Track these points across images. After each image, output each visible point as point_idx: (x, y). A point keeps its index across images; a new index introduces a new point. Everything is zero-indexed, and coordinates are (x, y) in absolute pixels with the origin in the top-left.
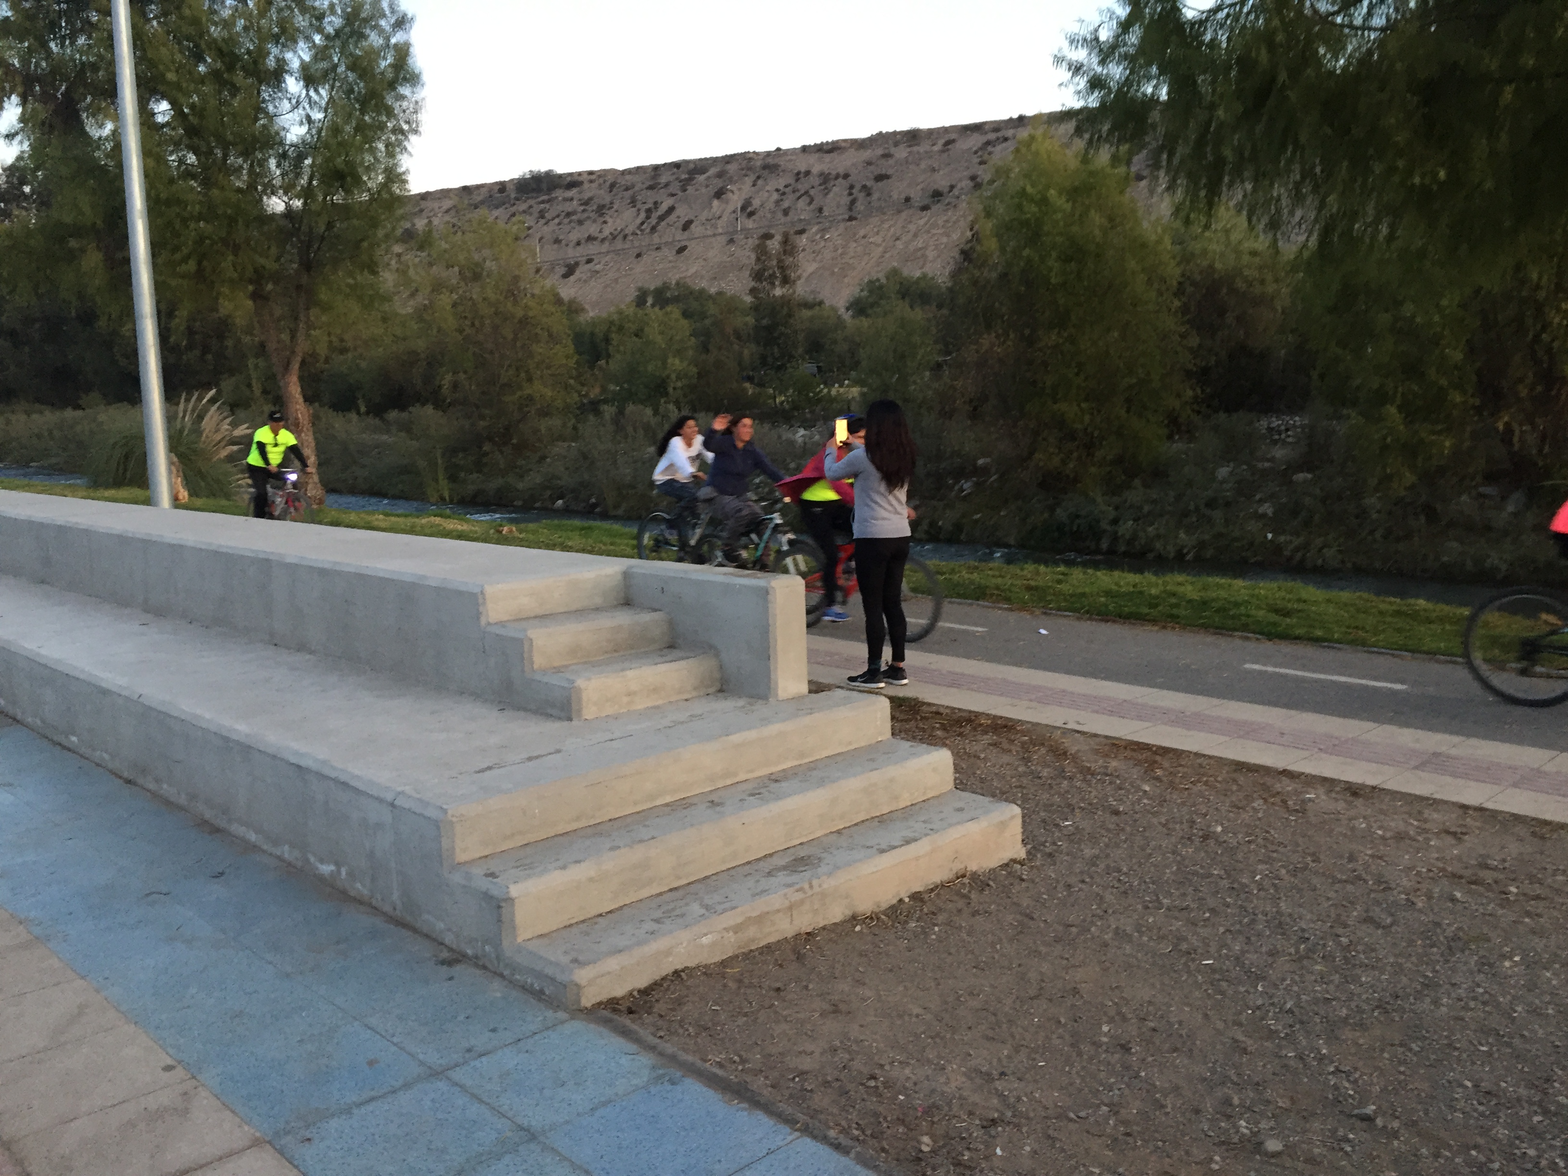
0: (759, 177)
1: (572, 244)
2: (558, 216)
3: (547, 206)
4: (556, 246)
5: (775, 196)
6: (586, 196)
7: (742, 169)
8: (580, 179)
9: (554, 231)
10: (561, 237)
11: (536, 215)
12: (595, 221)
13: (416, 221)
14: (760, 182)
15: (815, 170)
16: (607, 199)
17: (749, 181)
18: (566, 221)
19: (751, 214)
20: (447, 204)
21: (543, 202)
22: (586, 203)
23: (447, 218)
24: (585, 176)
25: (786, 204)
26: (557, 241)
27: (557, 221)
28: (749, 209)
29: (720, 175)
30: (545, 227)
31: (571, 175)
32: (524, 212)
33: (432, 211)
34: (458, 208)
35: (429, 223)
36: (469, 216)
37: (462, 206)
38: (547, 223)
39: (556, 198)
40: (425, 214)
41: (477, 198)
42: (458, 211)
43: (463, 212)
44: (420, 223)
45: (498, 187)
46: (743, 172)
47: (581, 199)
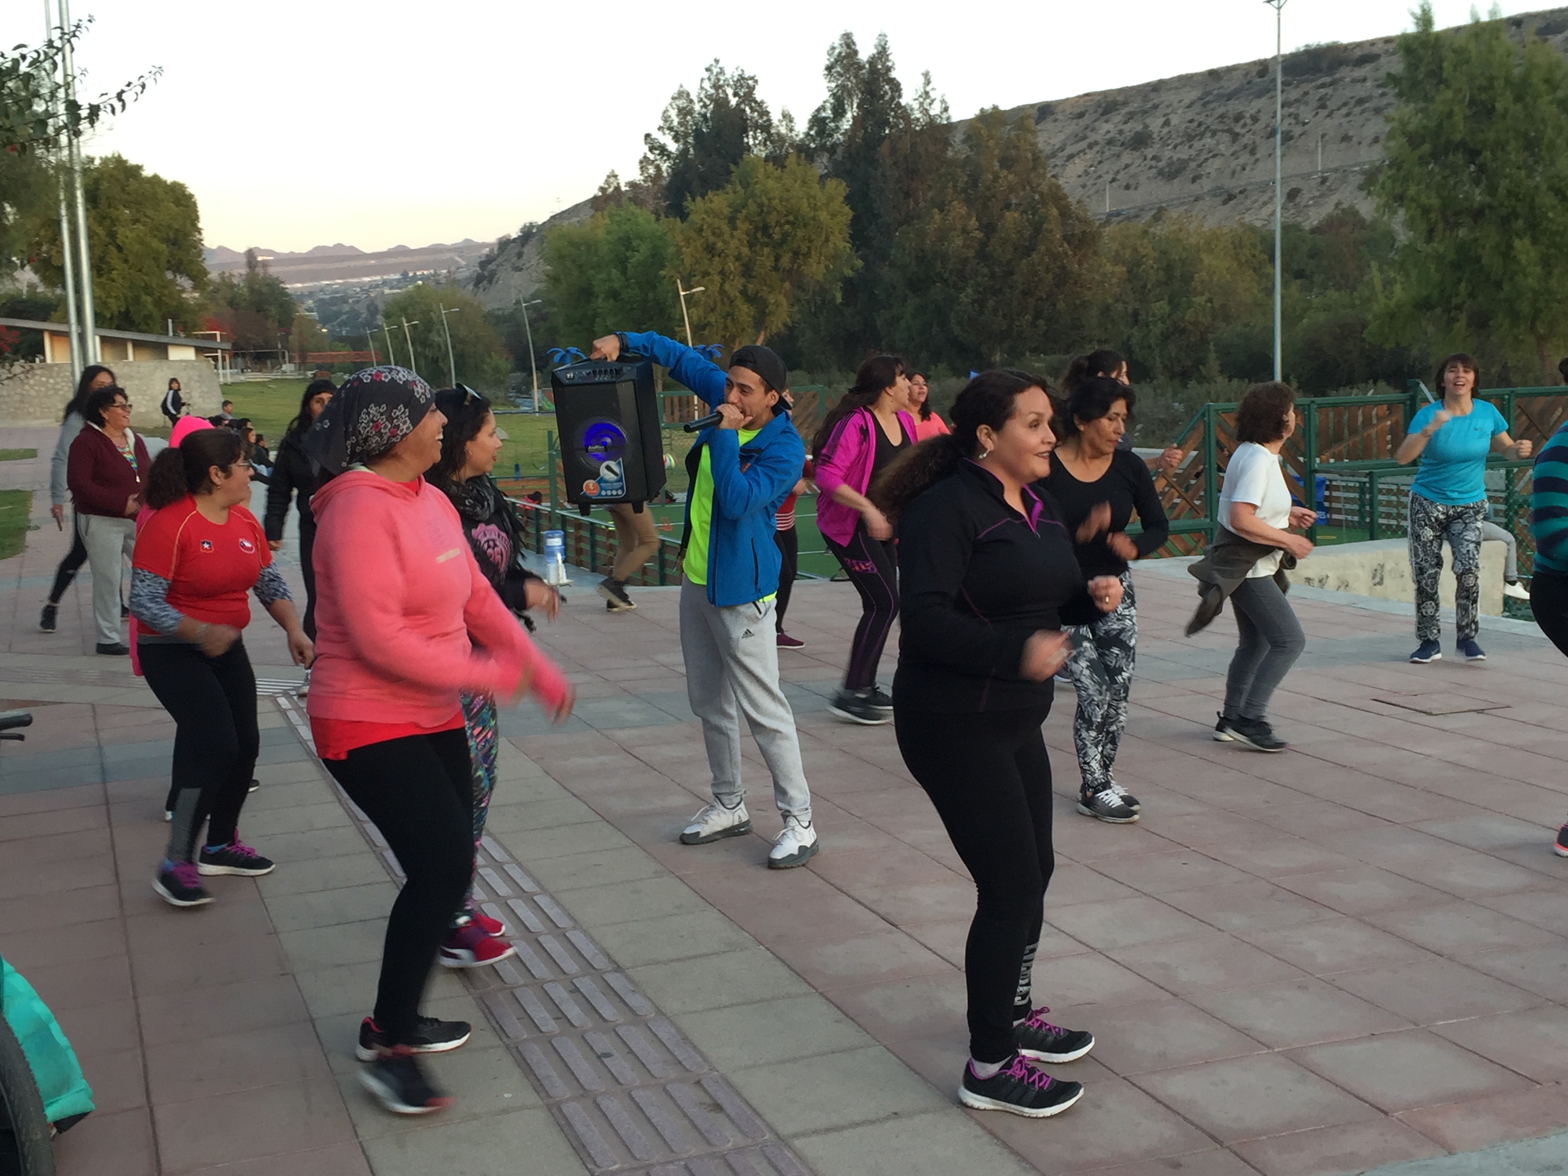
1: (1366, 142)
2: (1345, 104)
3: (1329, 90)
4: (1344, 145)
6: (1385, 73)
8: (1375, 50)
9: (1340, 124)
10: (1351, 133)
11: (1314, 104)
13: (1148, 121)
18: (1357, 110)
20: (1194, 94)
21: (1323, 86)
22: (1387, 83)
23: (1190, 115)
24: (1381, 45)
26: (1346, 138)
27: (1344, 111)
30: (1328, 121)
31: (1359, 45)
33: (1168, 107)
34: (1204, 101)
35: (1167, 123)
36: (1221, 110)
37: (1210, 98)
38: (1330, 115)
39: (1342, 79)
40: (1162, 110)
41: (1231, 85)
42: (1204, 105)
43: (1212, 106)
44: (1155, 124)
45: (1258, 69)
47: (1375, 80)
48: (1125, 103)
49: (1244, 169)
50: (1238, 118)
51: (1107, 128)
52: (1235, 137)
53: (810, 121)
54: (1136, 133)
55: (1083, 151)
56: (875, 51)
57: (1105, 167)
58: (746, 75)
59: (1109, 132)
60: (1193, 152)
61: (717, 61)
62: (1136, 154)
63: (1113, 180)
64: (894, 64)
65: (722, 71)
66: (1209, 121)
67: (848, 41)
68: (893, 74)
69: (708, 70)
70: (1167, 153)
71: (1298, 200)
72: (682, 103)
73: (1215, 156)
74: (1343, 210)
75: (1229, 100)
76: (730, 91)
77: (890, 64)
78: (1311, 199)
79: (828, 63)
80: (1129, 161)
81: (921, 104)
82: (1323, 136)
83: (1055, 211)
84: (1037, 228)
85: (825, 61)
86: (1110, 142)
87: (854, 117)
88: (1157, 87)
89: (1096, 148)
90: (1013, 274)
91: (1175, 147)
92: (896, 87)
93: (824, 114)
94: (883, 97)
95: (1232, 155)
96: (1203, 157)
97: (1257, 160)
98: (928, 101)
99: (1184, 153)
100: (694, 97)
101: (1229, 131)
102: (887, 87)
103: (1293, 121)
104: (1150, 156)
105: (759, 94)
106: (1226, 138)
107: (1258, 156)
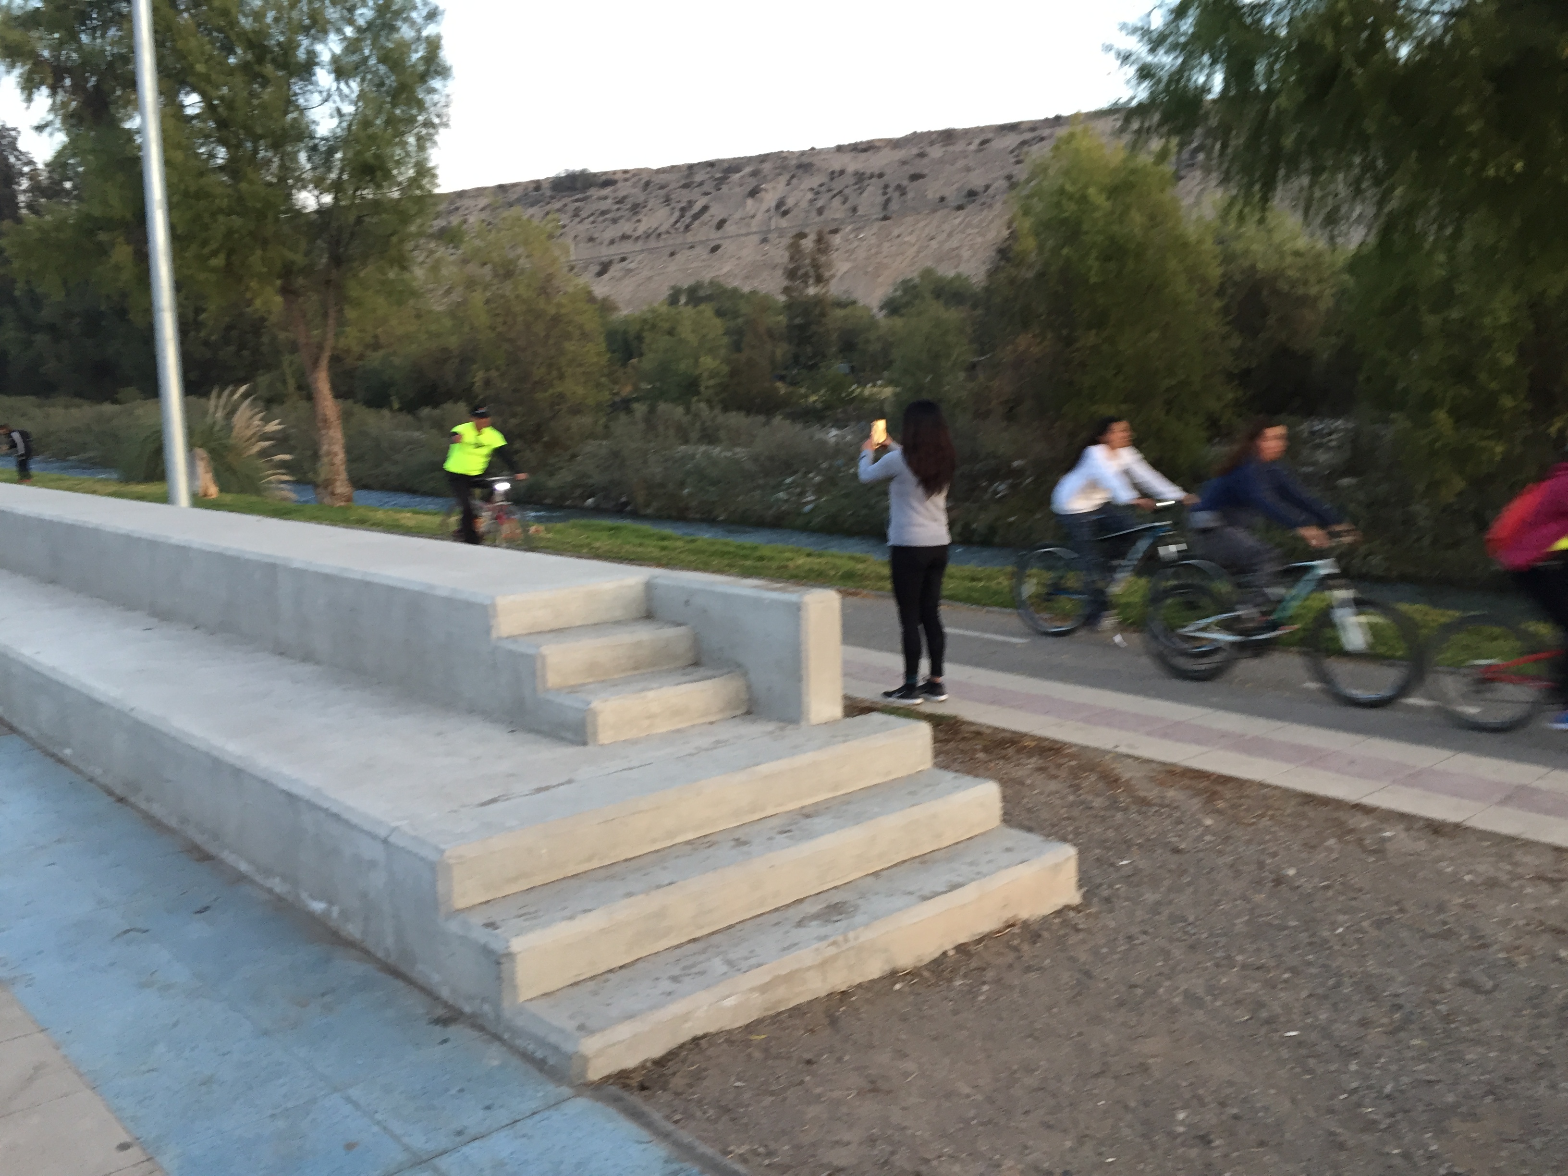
0: (793, 177)
1: (606, 242)
2: (592, 214)
3: (582, 204)
4: (590, 244)
5: (810, 196)
6: (621, 194)
7: (776, 168)
8: (616, 177)
9: (588, 229)
10: (596, 236)
11: (570, 213)
12: (629, 220)
14: (794, 181)
15: (851, 168)
16: (641, 198)
17: (784, 179)
18: (601, 219)
19: (785, 213)
20: (483, 202)
21: (577, 201)
22: (621, 201)
23: (483, 215)
25: (820, 203)
26: (591, 239)
27: (591, 219)
28: (783, 208)
29: (754, 174)
30: (579, 226)
31: (605, 173)
32: (559, 210)
33: (467, 209)
36: (504, 214)
38: (581, 222)
39: (591, 196)
40: (460, 212)
41: (513, 196)
45: (534, 185)
46: (778, 171)
47: (615, 198)
75: (511, 207)
82: (576, 237)
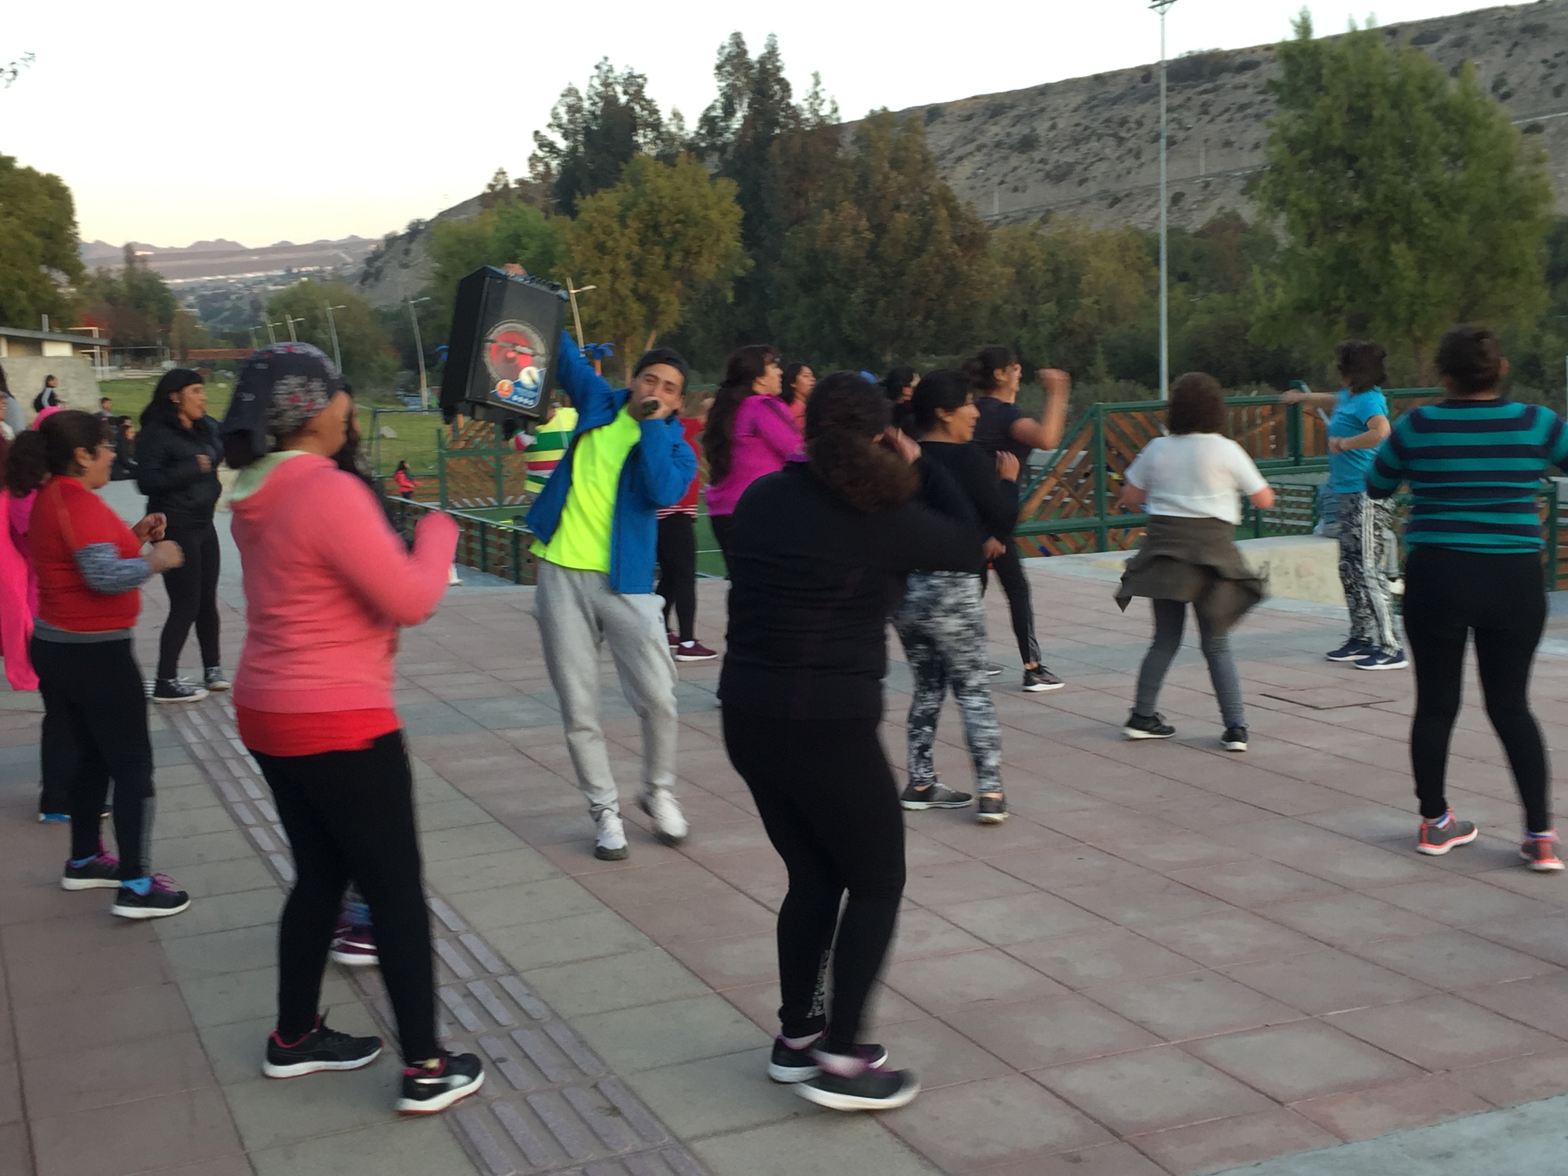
0: (1516, 44)
1: (1248, 147)
2: (1227, 110)
3: (1212, 97)
4: (1225, 151)
5: (1542, 70)
6: (1265, 80)
7: (1491, 34)
8: (1255, 57)
9: (1222, 131)
10: (1233, 139)
11: (1197, 110)
13: (1036, 124)
14: (1518, 50)
17: (1501, 50)
18: (1238, 116)
19: (1506, 96)
20: (1080, 98)
21: (1205, 92)
23: (1076, 119)
24: (1261, 53)
25: (1557, 81)
26: (1228, 144)
27: (1226, 116)
29: (1459, 43)
30: (1210, 126)
31: (1240, 52)
32: (1180, 106)
33: (1055, 110)
34: (1090, 105)
35: (1053, 127)
36: (1107, 115)
37: (1095, 102)
38: (1212, 121)
39: (1224, 85)
40: (1049, 113)
41: (1115, 90)
42: (1091, 109)
43: (1097, 110)
44: (1042, 127)
45: (1142, 74)
46: (1493, 37)
47: (1255, 87)
48: (1012, 107)
49: (1129, 173)
50: (1123, 122)
51: (994, 131)
52: (1121, 141)
53: (701, 120)
54: (1025, 137)
55: (971, 153)
56: (765, 51)
57: (992, 170)
58: (636, 73)
59: (996, 135)
60: (1079, 156)
61: (606, 58)
62: (1024, 157)
63: (1002, 183)
64: (783, 64)
65: (611, 70)
66: (1095, 125)
67: (738, 40)
68: (783, 74)
69: (597, 67)
70: (1055, 157)
71: (1181, 204)
72: (571, 100)
73: (1101, 160)
74: (1226, 215)
75: (1114, 104)
76: (619, 89)
77: (779, 64)
78: (1195, 202)
79: (718, 62)
80: (1016, 164)
81: (811, 103)
82: (1206, 141)
83: (944, 213)
84: (927, 229)
85: (715, 60)
86: (998, 145)
87: (745, 117)
88: (1044, 91)
89: (985, 150)
90: (903, 275)
91: (1061, 151)
92: (786, 87)
93: (714, 114)
94: (772, 97)
95: (1119, 158)
96: (1088, 161)
97: (1142, 165)
98: (818, 102)
99: (1070, 157)
100: (583, 94)
101: (1115, 135)
102: (777, 87)
103: (1177, 126)
104: (1037, 159)
105: (648, 93)
106: (1112, 142)
107: (1143, 160)
